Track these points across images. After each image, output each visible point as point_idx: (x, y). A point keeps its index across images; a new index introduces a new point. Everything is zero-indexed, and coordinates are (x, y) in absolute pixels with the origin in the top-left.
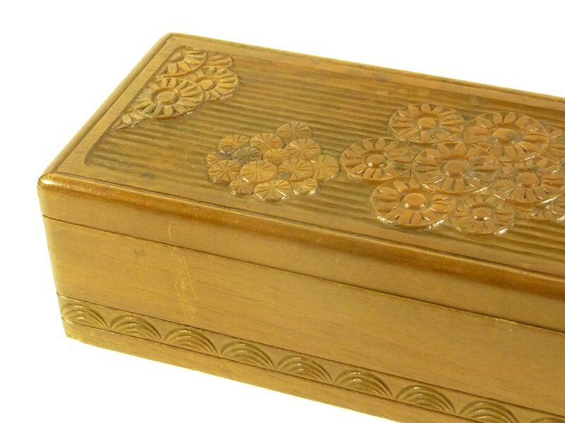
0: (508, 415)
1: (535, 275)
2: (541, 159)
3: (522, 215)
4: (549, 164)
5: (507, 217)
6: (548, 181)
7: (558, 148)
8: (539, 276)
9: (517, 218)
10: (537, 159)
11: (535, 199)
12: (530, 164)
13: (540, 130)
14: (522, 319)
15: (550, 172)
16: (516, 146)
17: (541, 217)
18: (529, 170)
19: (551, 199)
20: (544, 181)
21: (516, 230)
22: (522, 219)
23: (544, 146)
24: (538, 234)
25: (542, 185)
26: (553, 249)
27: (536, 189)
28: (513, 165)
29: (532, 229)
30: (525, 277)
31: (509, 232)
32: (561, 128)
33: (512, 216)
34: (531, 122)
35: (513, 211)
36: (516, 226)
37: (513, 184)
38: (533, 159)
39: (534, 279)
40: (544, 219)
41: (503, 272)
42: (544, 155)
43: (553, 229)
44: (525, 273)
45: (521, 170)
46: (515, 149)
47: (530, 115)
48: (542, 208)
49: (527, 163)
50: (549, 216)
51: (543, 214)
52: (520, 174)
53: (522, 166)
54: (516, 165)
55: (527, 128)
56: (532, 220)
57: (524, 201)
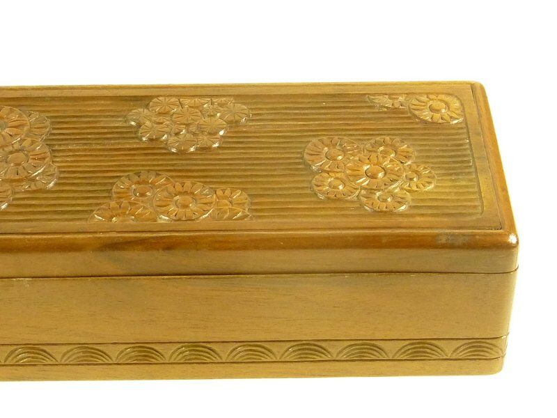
0: (44, 354)
1: (36, 237)
2: (25, 140)
3: (17, 190)
4: (33, 142)
5: (5, 194)
6: (34, 157)
7: (38, 128)
8: (40, 237)
9: (14, 193)
10: (22, 140)
11: (26, 174)
12: (17, 146)
13: (20, 116)
14: (34, 275)
15: (34, 150)
16: (3, 133)
17: (33, 188)
18: (18, 151)
19: (39, 171)
20: (31, 157)
21: (14, 202)
22: (18, 193)
23: (25, 129)
24: (34, 202)
25: (30, 161)
26: (47, 211)
27: (25, 165)
28: (3, 150)
29: (28, 198)
30: (29, 240)
31: (9, 206)
32: (37, 111)
33: (10, 192)
34: (12, 111)
35: (10, 187)
36: (14, 199)
37: (5, 165)
38: (19, 141)
39: (36, 240)
40: (35, 189)
41: (10, 240)
42: (27, 136)
43: (45, 195)
44: (29, 237)
45: (11, 153)
46: (3, 136)
47: (9, 106)
48: (33, 180)
49: (15, 146)
50: (39, 185)
51: (35, 185)
52: (10, 156)
53: (11, 148)
54: (6, 149)
55: (9, 116)
56: (27, 192)
57: (17, 177)
